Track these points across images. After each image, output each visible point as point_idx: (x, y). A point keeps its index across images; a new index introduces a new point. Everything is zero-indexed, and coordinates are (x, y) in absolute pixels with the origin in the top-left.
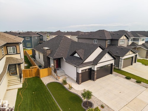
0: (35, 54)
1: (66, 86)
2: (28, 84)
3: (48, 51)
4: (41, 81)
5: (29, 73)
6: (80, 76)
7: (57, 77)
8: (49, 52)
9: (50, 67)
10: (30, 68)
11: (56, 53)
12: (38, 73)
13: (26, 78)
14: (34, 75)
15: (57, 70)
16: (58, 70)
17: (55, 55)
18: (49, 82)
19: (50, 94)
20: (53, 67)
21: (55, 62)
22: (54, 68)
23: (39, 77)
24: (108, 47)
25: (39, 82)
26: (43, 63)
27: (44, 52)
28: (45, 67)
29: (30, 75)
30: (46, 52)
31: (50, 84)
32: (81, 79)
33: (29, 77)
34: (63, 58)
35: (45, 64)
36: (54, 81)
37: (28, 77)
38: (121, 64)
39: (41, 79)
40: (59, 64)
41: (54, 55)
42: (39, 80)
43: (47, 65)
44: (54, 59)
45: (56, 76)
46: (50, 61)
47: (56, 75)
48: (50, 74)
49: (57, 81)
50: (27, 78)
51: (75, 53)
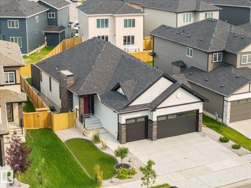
0: (40, 79)
1: (99, 146)
2: (34, 139)
3: (69, 79)
4: (56, 136)
5: (34, 121)
6: (124, 128)
7: (85, 130)
8: (71, 81)
9: (72, 111)
10: (36, 111)
11: (84, 83)
12: (50, 121)
13: (28, 128)
14: (42, 126)
15: (85, 118)
16: (89, 117)
17: (82, 88)
18: (71, 138)
19: (70, 153)
20: (78, 112)
21: (82, 102)
22: (80, 113)
23: (52, 130)
24: (214, 69)
25: (52, 137)
26: (58, 103)
27: (61, 79)
28: (63, 111)
29: (34, 124)
30: (66, 81)
31: (72, 141)
32: (125, 134)
33: (33, 128)
34: (96, 94)
35: (62, 105)
36: (79, 137)
37: (31, 128)
38: (226, 112)
39: (55, 132)
40: (90, 106)
41: (79, 88)
42: (52, 133)
43: (67, 107)
44: (80, 97)
45: (83, 129)
46: (72, 100)
47: (83, 127)
48: (72, 125)
49: (84, 138)
50: (30, 130)
51: (118, 86)
